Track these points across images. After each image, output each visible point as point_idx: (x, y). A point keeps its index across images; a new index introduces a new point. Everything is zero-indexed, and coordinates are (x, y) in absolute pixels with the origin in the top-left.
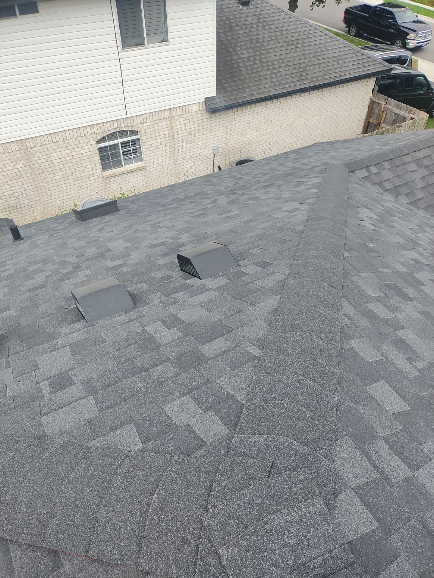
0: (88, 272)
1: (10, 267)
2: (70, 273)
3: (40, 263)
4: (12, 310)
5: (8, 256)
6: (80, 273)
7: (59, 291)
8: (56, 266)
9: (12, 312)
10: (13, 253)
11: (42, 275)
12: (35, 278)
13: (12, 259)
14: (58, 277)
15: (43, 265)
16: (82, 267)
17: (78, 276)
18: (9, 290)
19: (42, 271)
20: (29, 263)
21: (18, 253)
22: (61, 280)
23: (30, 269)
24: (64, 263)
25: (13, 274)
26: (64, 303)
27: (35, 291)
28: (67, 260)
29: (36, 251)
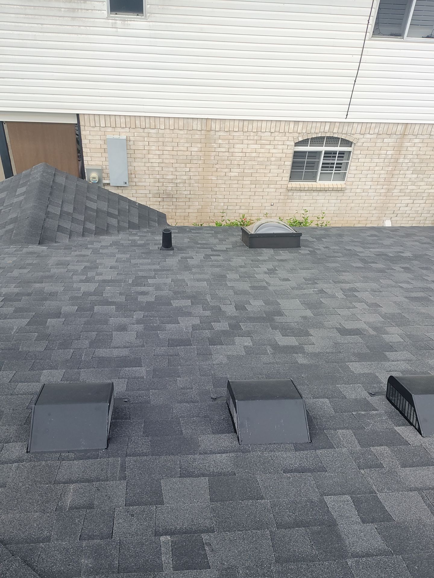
0: (248, 342)
1: (150, 289)
2: (224, 332)
3: (188, 297)
4: (143, 368)
5: (150, 270)
6: (237, 339)
7: (206, 360)
8: (208, 313)
9: (142, 371)
10: (158, 267)
11: (188, 321)
12: (179, 323)
13: (155, 278)
14: (207, 333)
15: (192, 303)
16: (241, 329)
17: (234, 344)
18: (144, 329)
19: (189, 314)
20: (175, 293)
21: (164, 270)
22: (212, 342)
23: (176, 303)
24: (218, 312)
25: (153, 302)
26: (210, 387)
27: (176, 346)
28: (223, 308)
29: (186, 276)
